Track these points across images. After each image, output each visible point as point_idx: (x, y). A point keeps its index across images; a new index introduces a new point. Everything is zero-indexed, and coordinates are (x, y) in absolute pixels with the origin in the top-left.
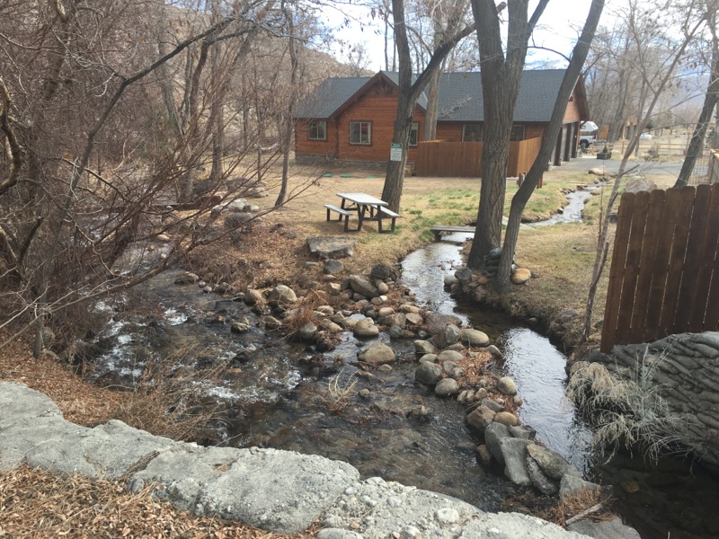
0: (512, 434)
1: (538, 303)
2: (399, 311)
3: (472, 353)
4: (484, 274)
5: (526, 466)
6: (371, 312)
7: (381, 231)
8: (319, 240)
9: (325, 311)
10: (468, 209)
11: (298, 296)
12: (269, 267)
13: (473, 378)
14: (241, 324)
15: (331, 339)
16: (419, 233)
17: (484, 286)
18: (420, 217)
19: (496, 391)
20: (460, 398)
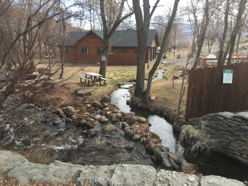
0: (162, 151)
1: (159, 107)
2: (113, 113)
3: (142, 125)
4: (140, 98)
5: (170, 161)
6: (103, 114)
7: (101, 85)
8: (80, 89)
9: (87, 115)
10: (128, 77)
11: (76, 110)
12: (63, 100)
13: (145, 134)
14: (57, 121)
15: (92, 124)
16: (113, 85)
17: (141, 102)
18: (112, 80)
19: (153, 137)
20: (142, 140)
